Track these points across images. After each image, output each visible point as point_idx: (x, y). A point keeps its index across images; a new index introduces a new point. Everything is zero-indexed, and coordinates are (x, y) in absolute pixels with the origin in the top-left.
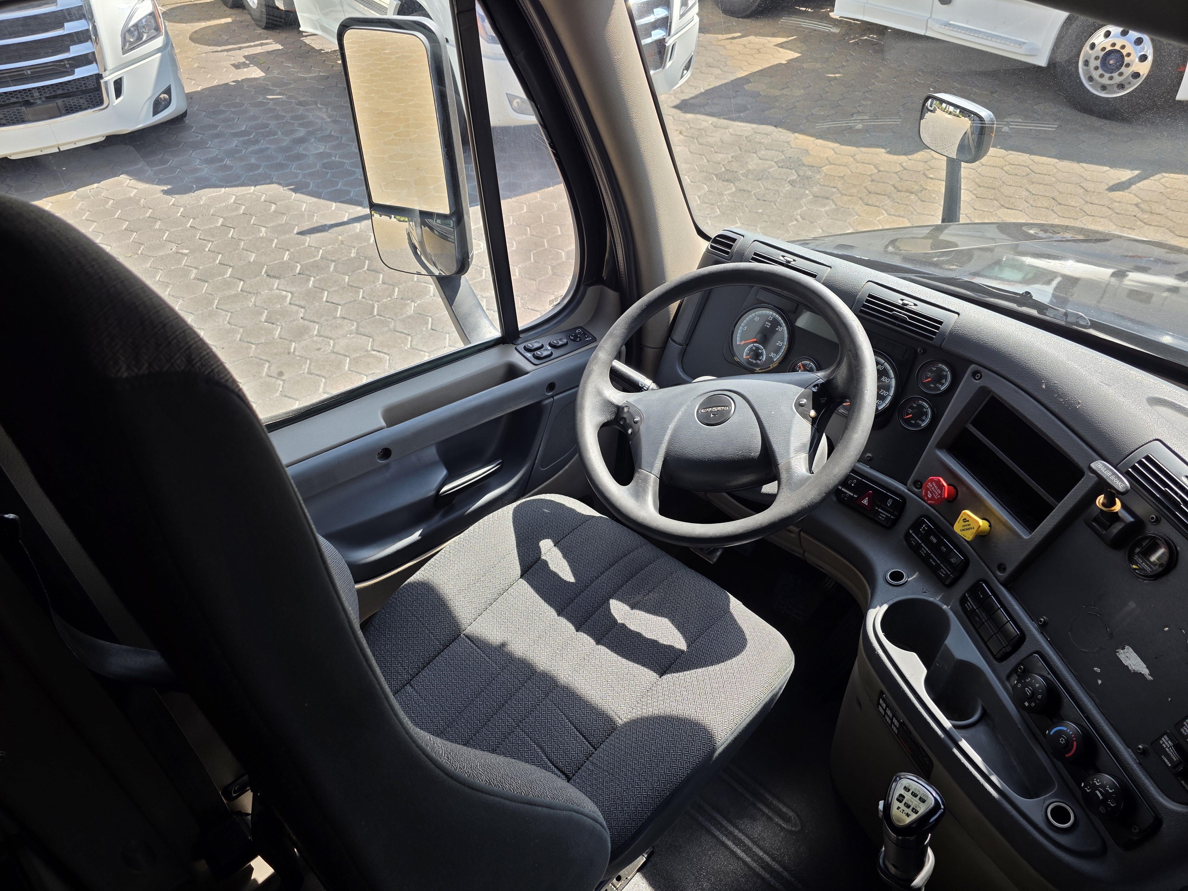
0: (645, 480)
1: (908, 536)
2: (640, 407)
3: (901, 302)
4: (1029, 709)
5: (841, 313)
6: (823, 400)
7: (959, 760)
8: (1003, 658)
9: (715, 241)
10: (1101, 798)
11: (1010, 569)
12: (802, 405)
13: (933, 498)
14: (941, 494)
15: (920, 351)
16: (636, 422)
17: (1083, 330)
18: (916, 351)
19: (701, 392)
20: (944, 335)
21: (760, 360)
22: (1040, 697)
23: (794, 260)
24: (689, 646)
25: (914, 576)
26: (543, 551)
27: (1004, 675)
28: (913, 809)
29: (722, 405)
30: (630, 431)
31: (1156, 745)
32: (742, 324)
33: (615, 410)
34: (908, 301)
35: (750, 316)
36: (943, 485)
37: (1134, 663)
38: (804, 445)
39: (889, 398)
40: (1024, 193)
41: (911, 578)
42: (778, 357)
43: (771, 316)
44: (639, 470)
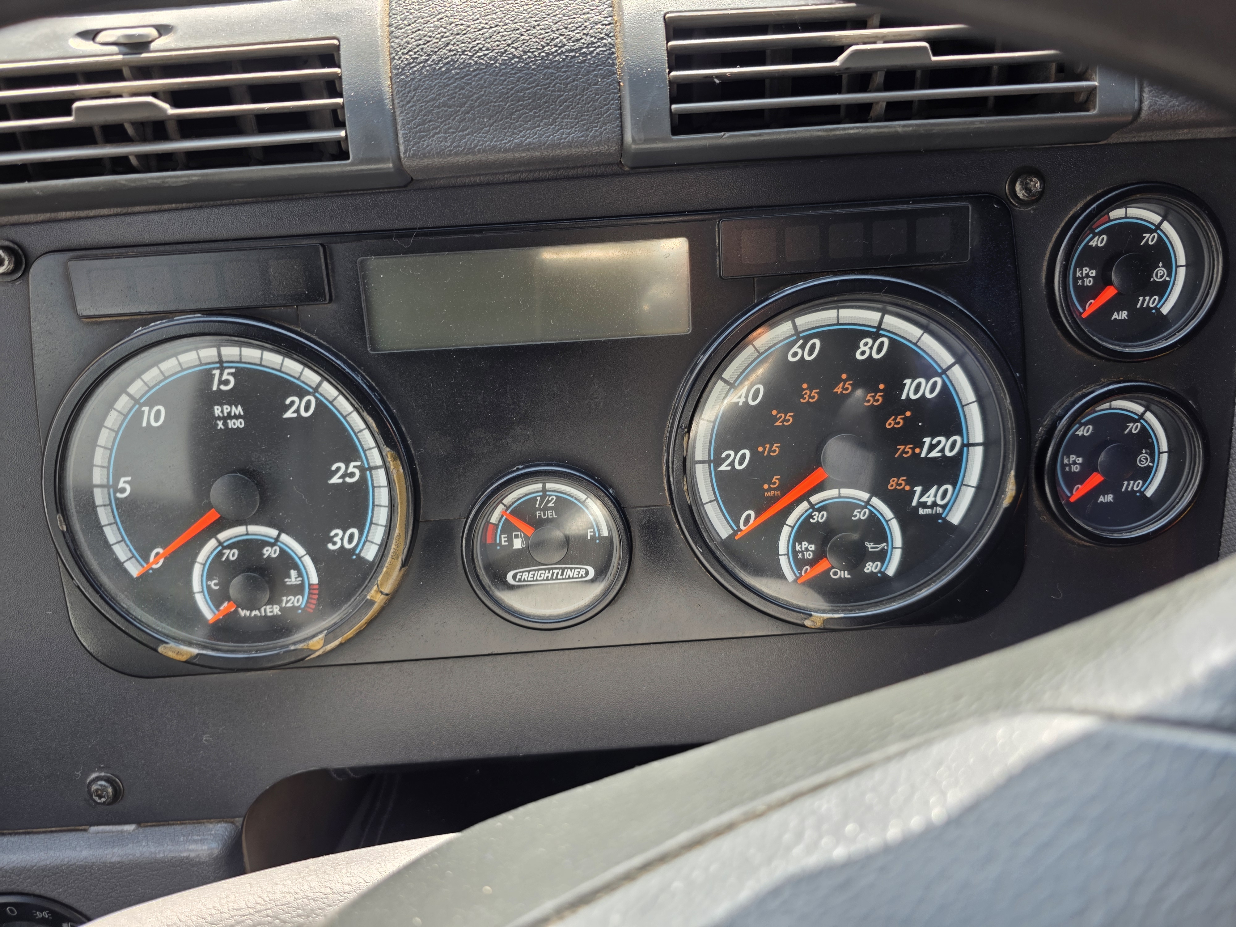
18: (1012, 200)
23: (163, 29)
32: (97, 475)
35: (112, 419)
42: (377, 534)
43: (222, 369)
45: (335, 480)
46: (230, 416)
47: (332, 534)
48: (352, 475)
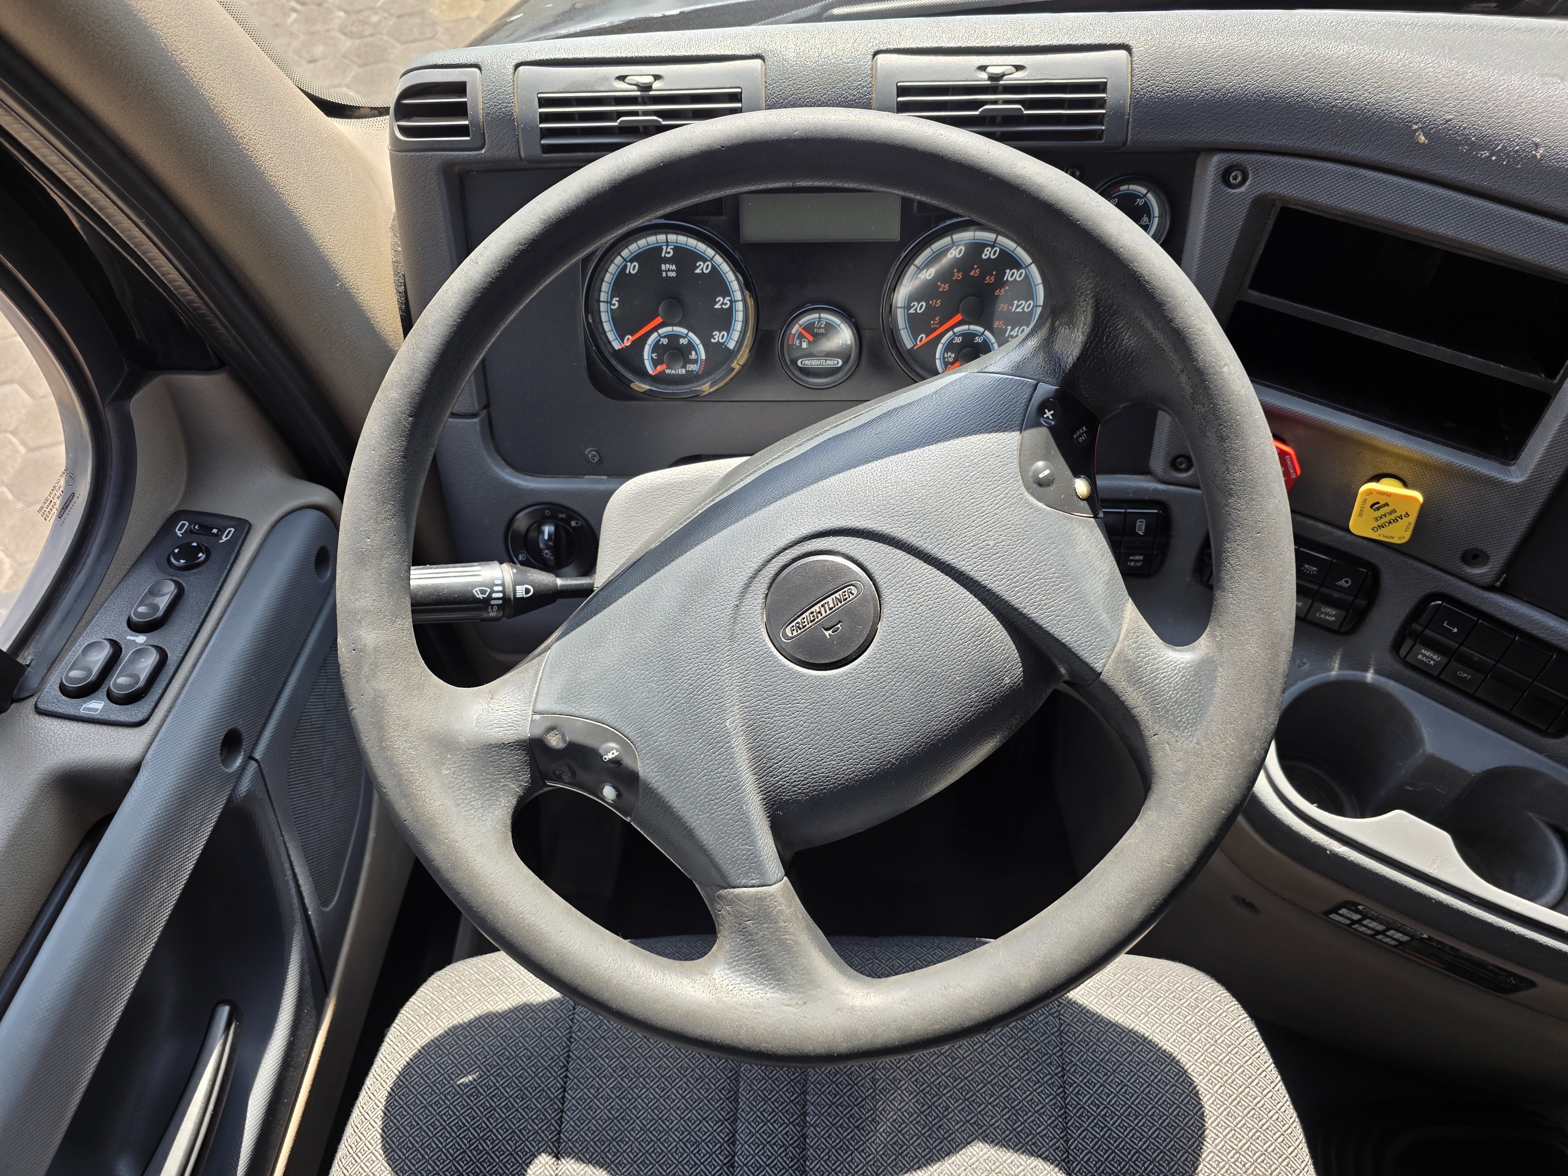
0: (757, 915)
2: (593, 710)
3: (984, 75)
6: (1082, 436)
9: (402, 111)
11: (1499, 554)
12: (1047, 482)
16: (616, 761)
20: (1123, 113)
23: (657, 77)
29: (831, 587)
30: (611, 795)
33: (520, 757)
34: (998, 64)
35: (612, 268)
42: (736, 335)
43: (667, 246)
44: (722, 892)
45: (717, 306)
46: (669, 270)
47: (714, 334)
48: (726, 304)
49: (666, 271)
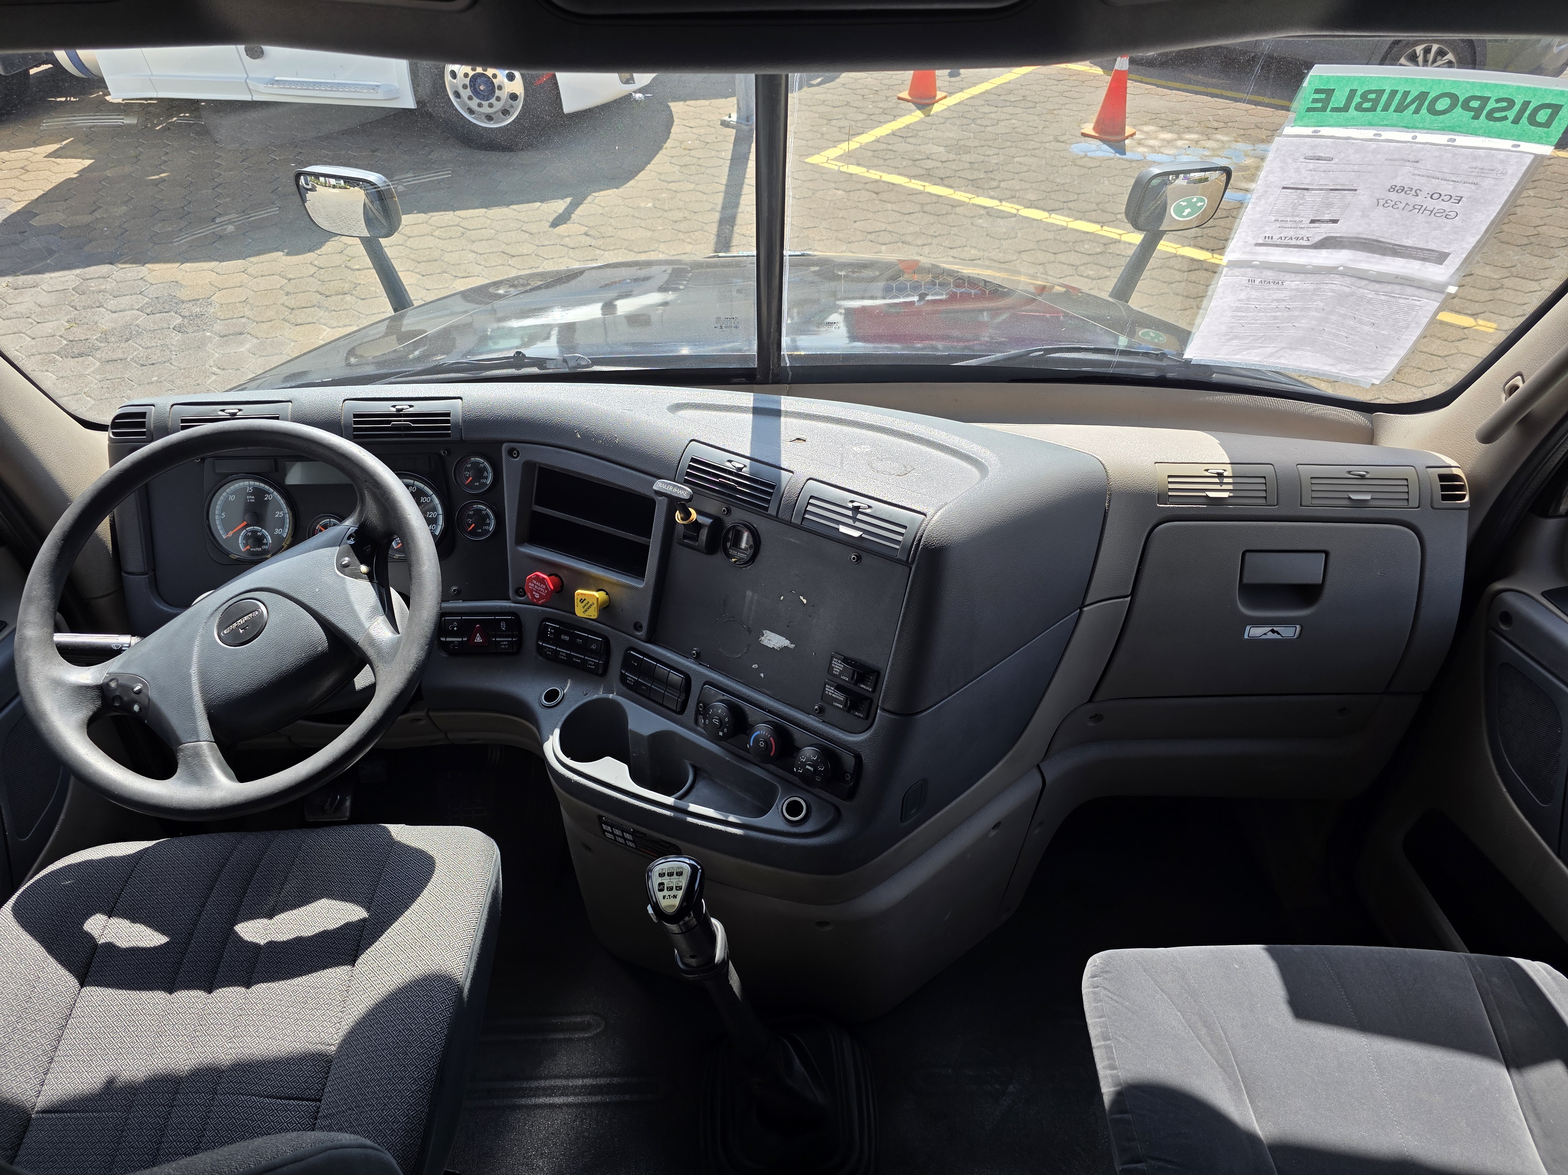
0: (197, 754)
1: (540, 650)
2: (133, 670)
3: (394, 409)
4: (725, 738)
5: (332, 444)
6: (368, 549)
7: (696, 825)
8: (682, 710)
9: (115, 425)
10: (812, 769)
11: (645, 624)
12: (346, 566)
13: (541, 597)
14: (546, 589)
15: (444, 453)
16: (139, 692)
17: (588, 369)
18: (440, 455)
19: (210, 611)
20: (459, 426)
21: (266, 544)
22: (727, 720)
23: (240, 410)
24: (368, 910)
25: (568, 685)
26: (95, 933)
27: (692, 723)
28: (676, 887)
29: (248, 612)
30: (136, 708)
31: (824, 697)
32: (217, 512)
33: (95, 693)
34: (402, 405)
35: (222, 498)
36: (544, 578)
37: (776, 641)
38: (374, 608)
39: (441, 518)
40: (472, 256)
41: (566, 689)
42: (287, 530)
43: (250, 487)
44: (180, 747)
45: (276, 516)
48: (280, 515)
49: (250, 499)
